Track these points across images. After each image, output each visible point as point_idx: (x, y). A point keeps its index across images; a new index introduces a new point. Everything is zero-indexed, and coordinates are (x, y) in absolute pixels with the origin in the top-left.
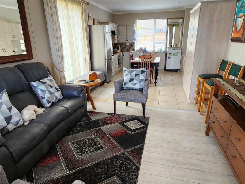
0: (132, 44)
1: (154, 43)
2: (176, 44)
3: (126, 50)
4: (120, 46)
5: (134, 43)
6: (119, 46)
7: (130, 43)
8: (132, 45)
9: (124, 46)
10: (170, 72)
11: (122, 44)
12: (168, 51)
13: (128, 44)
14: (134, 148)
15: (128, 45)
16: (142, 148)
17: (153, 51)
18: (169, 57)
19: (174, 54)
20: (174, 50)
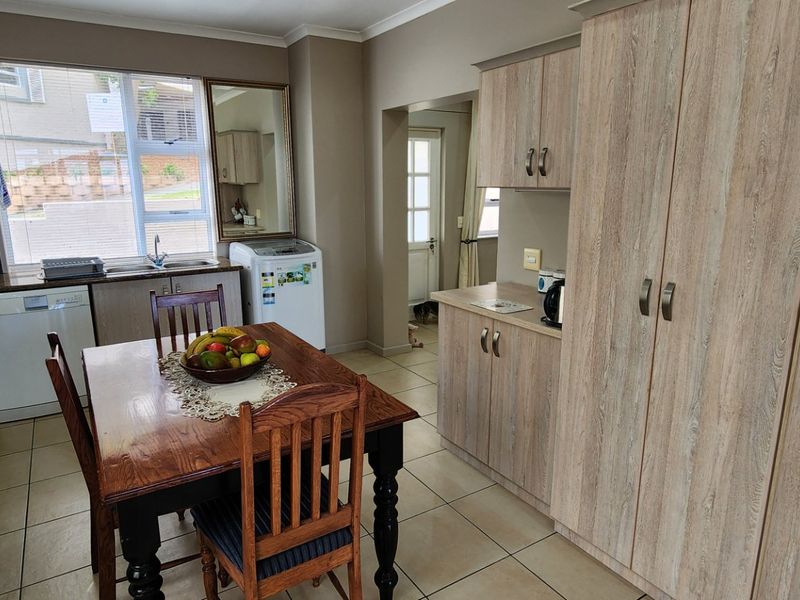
1: (145, 216)
18: (265, 296)
19: (290, 277)
20: (283, 252)
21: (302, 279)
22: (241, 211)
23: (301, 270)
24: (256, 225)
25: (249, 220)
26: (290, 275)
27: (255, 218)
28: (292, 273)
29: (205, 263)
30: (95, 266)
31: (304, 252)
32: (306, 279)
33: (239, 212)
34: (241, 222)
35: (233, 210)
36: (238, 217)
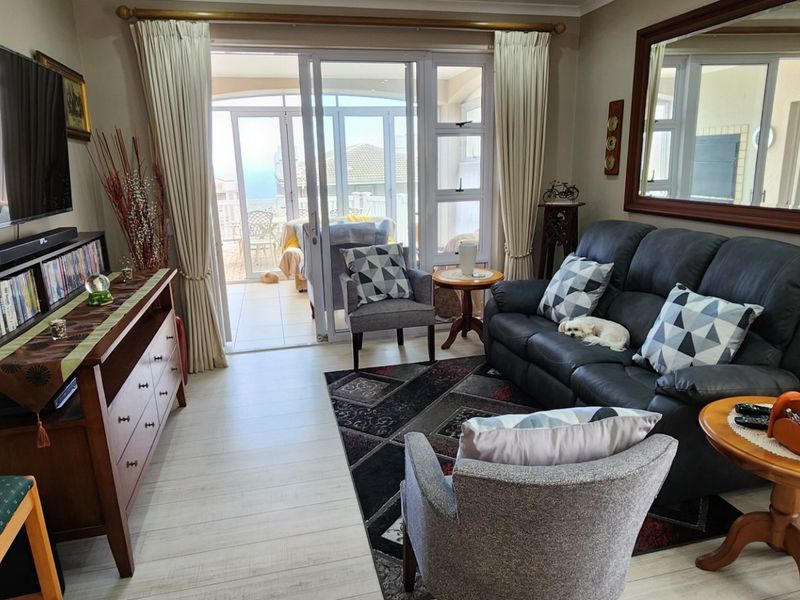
14: (369, 454)
16: (351, 462)
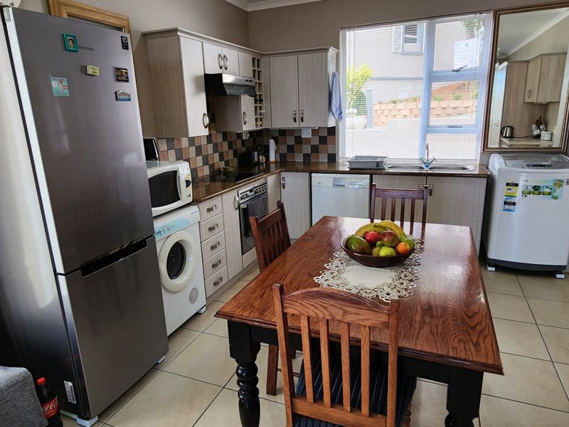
0: (325, 134)
1: (428, 129)
2: (512, 129)
3: (299, 158)
4: (277, 143)
5: (332, 131)
6: (272, 142)
7: (315, 132)
8: (323, 140)
9: (291, 141)
10: (513, 277)
11: (283, 132)
12: (500, 171)
13: (306, 134)
15: (308, 140)
17: (418, 163)
18: (505, 203)
19: (536, 190)
20: (534, 166)
21: (550, 194)
22: (541, 127)
23: (550, 184)
24: (551, 140)
25: (545, 136)
26: (536, 188)
27: (552, 134)
28: (539, 187)
29: (464, 169)
30: (378, 163)
31: (558, 168)
32: (555, 195)
33: (538, 128)
34: (538, 137)
35: (534, 126)
36: (536, 132)
